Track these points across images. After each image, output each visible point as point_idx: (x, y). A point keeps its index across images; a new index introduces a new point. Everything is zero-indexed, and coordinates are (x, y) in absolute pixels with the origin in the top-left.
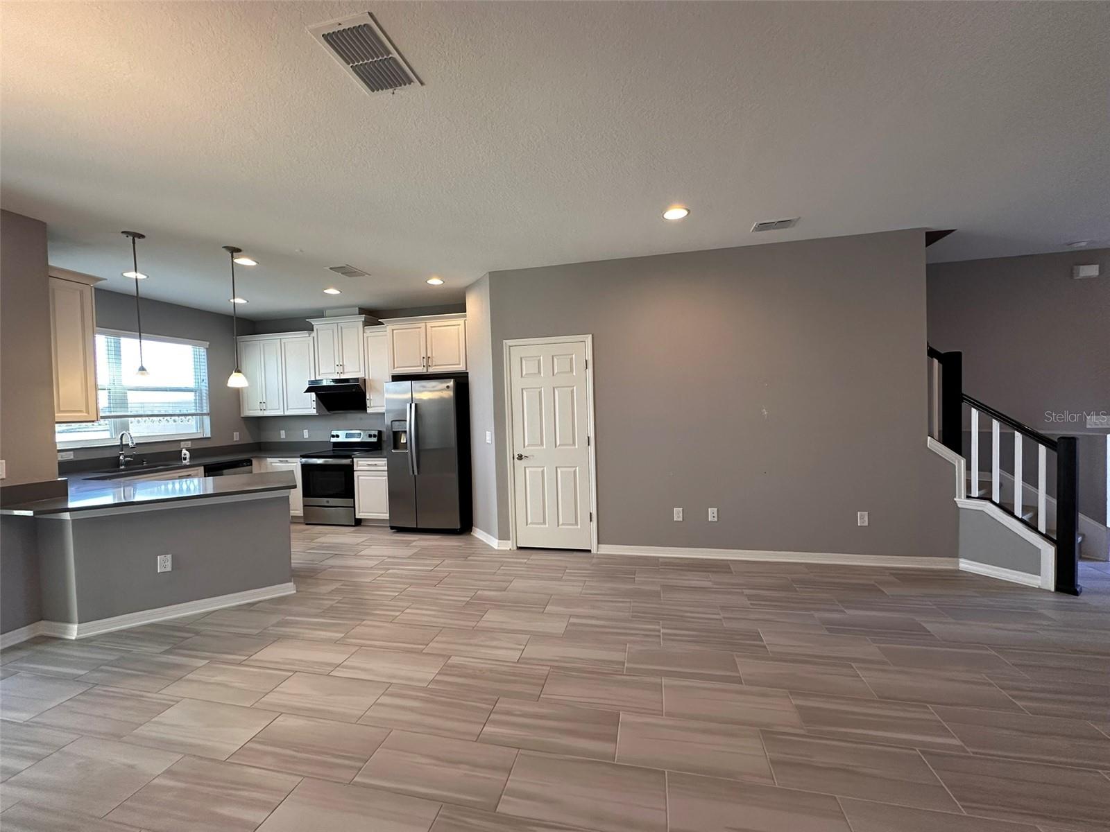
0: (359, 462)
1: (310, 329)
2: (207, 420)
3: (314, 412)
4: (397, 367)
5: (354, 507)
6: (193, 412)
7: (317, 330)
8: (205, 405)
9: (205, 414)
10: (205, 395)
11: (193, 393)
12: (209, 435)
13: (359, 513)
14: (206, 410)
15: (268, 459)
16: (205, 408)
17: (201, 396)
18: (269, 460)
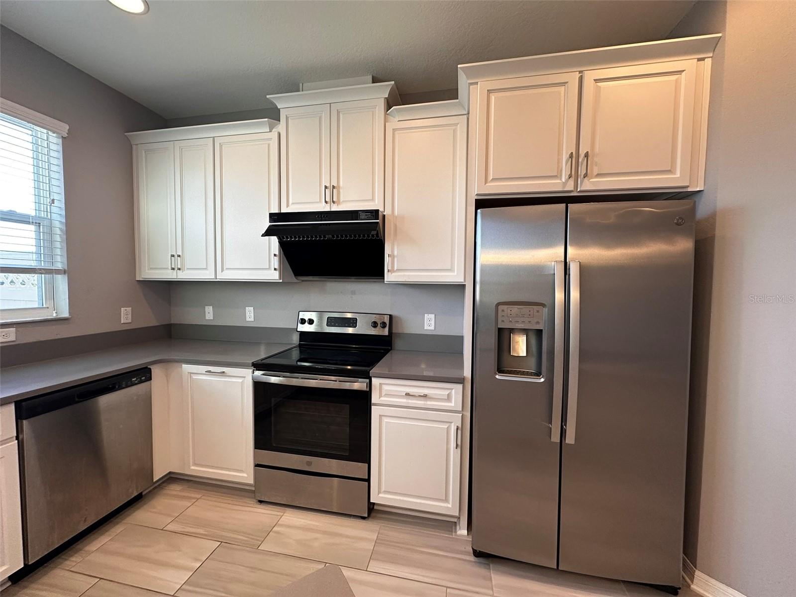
0: (385, 387)
1: (273, 114)
2: (62, 284)
3: (274, 276)
4: (494, 180)
5: (368, 480)
6: (33, 264)
7: (287, 118)
8: (58, 252)
9: (58, 272)
10: (58, 232)
11: (32, 227)
12: (66, 314)
13: (379, 492)
14: (60, 262)
15: (184, 366)
16: (59, 258)
17: (51, 234)
18: (187, 368)
